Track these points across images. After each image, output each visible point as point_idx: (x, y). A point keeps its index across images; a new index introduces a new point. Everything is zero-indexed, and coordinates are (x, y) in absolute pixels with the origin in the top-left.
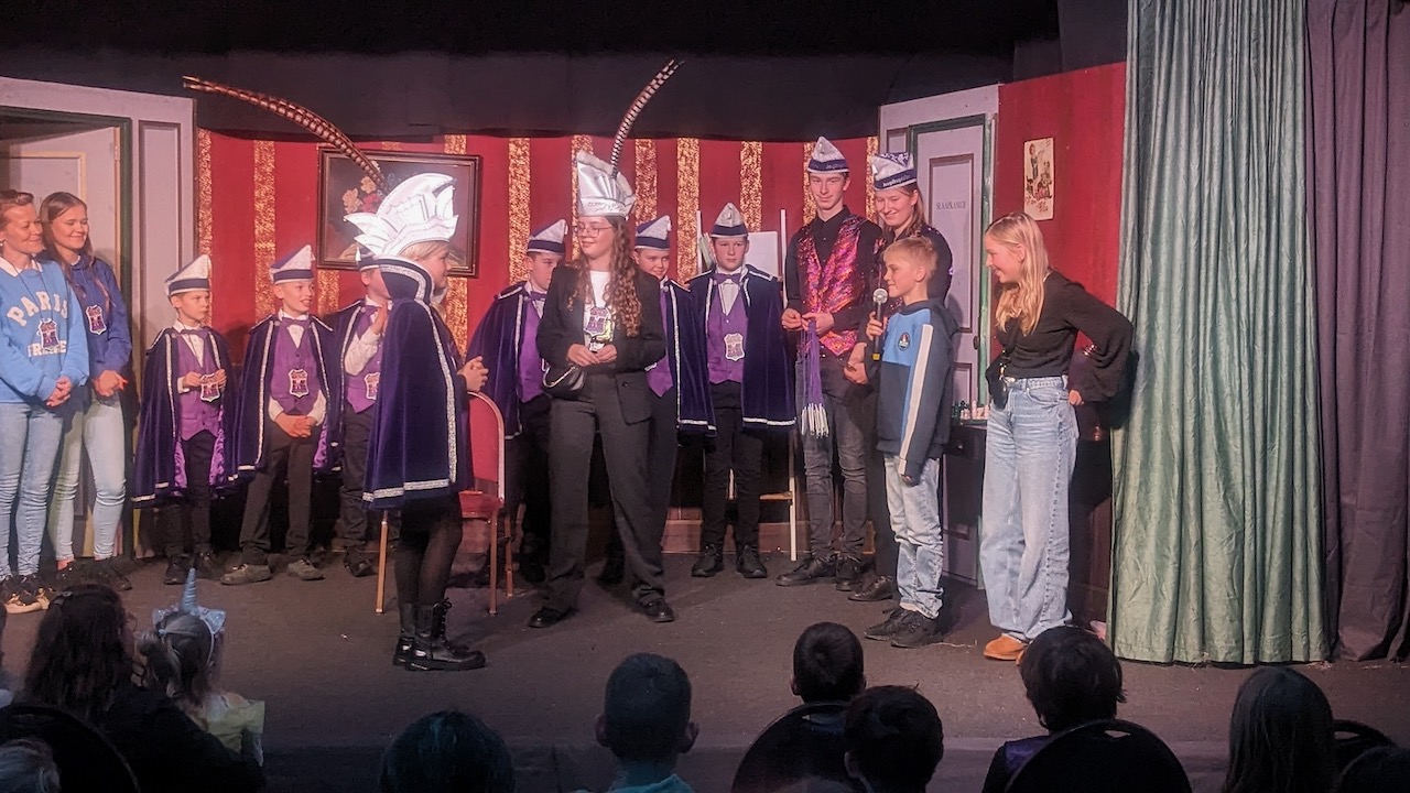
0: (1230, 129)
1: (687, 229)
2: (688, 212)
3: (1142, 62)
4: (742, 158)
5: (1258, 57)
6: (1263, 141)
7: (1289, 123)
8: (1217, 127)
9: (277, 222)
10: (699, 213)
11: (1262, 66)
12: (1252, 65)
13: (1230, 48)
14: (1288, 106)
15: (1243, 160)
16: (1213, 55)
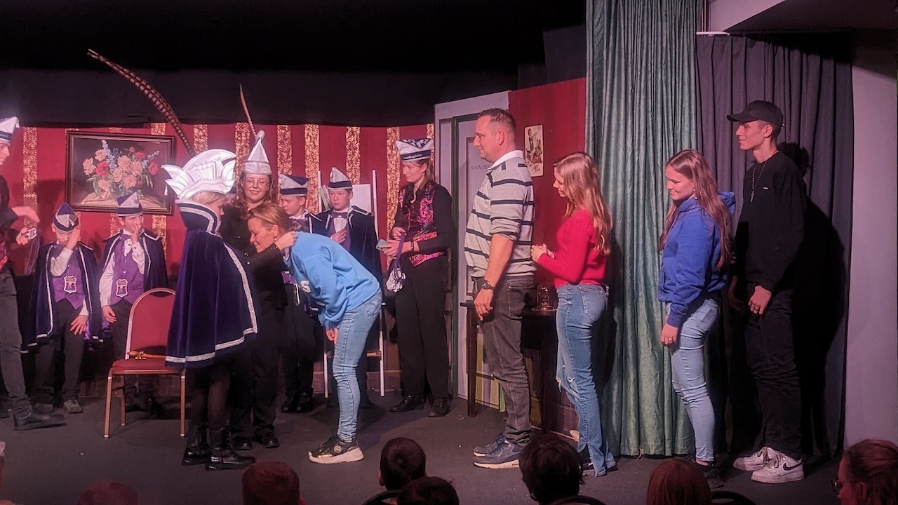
0: (650, 119)
2: (312, 171)
3: (596, 78)
4: (347, 137)
5: (667, 74)
6: (671, 127)
7: (687, 115)
8: (642, 118)
9: (38, 180)
10: (319, 172)
11: (669, 80)
12: (663, 78)
13: (650, 69)
14: (686, 105)
15: (659, 139)
16: (639, 73)
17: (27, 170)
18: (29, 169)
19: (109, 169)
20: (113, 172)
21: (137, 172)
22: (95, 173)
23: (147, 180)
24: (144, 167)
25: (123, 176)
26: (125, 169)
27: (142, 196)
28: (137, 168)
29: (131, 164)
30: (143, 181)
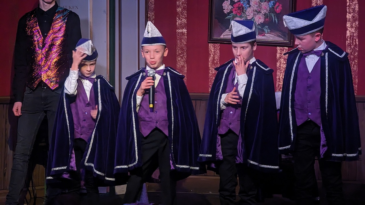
17: (179, 10)
19: (243, 8)
20: (246, 11)
21: (265, 11)
22: (231, 12)
23: (273, 17)
24: (271, 7)
25: (254, 15)
26: (255, 8)
27: (269, 30)
28: (265, 7)
29: (260, 4)
30: (270, 18)
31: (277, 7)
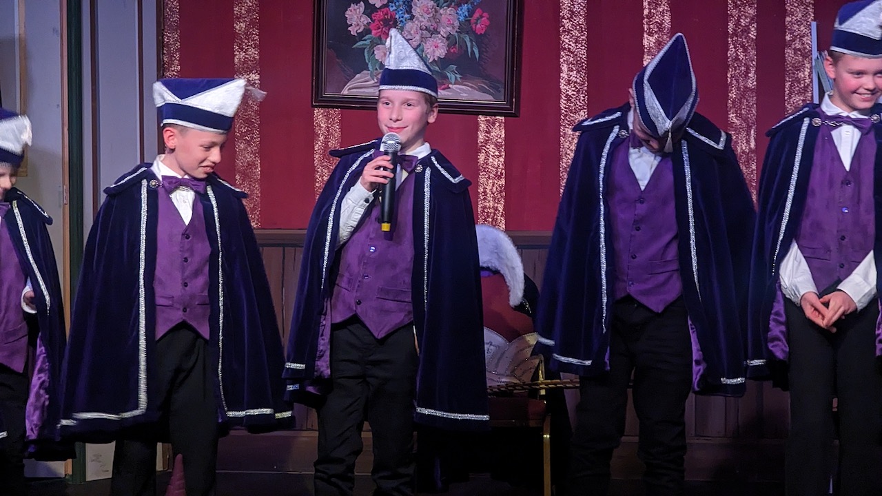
1: (798, 46)
2: (799, 23)
9: (261, 47)
10: (814, 24)
17: (240, 26)
18: (243, 25)
19: (395, 23)
21: (449, 29)
22: (367, 31)
23: (469, 44)
24: (462, 18)
25: (423, 38)
26: (425, 23)
27: (458, 76)
28: (449, 21)
29: (436, 12)
30: (460, 47)
31: (478, 19)
